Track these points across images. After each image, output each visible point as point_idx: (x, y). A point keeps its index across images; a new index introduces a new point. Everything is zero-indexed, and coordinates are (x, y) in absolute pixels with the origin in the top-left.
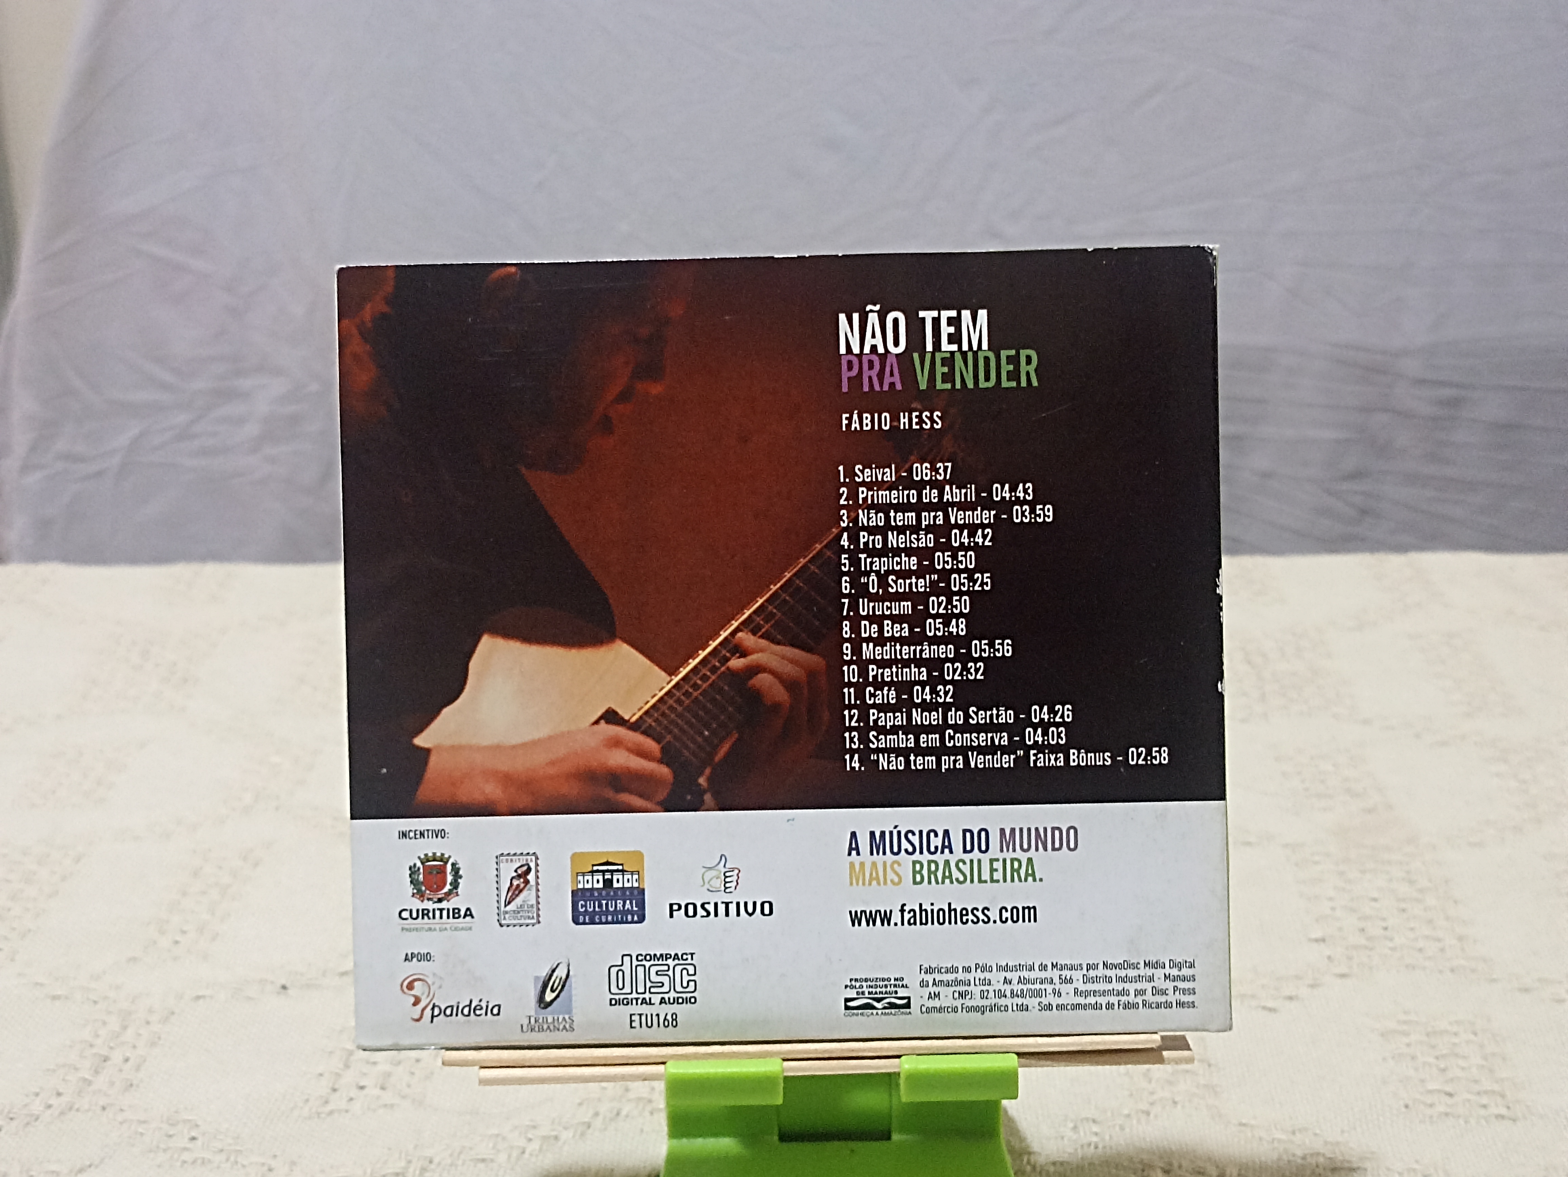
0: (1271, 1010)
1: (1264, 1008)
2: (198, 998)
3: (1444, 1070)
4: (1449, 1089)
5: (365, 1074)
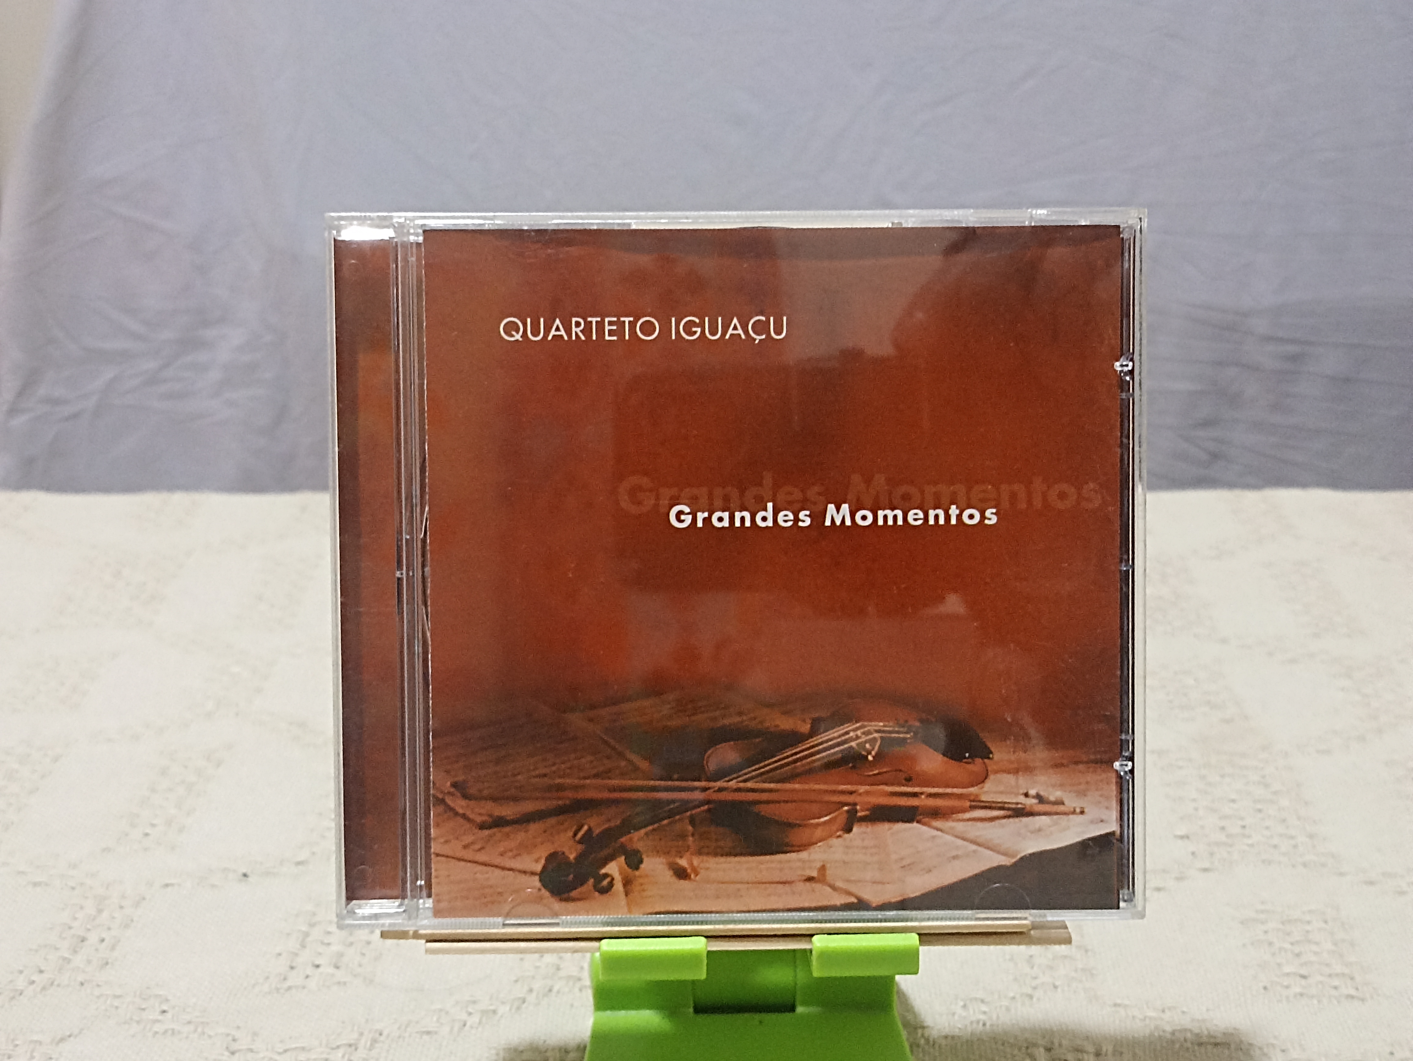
2: (167, 885)
3: (1298, 955)
4: (1303, 972)
5: (320, 954)
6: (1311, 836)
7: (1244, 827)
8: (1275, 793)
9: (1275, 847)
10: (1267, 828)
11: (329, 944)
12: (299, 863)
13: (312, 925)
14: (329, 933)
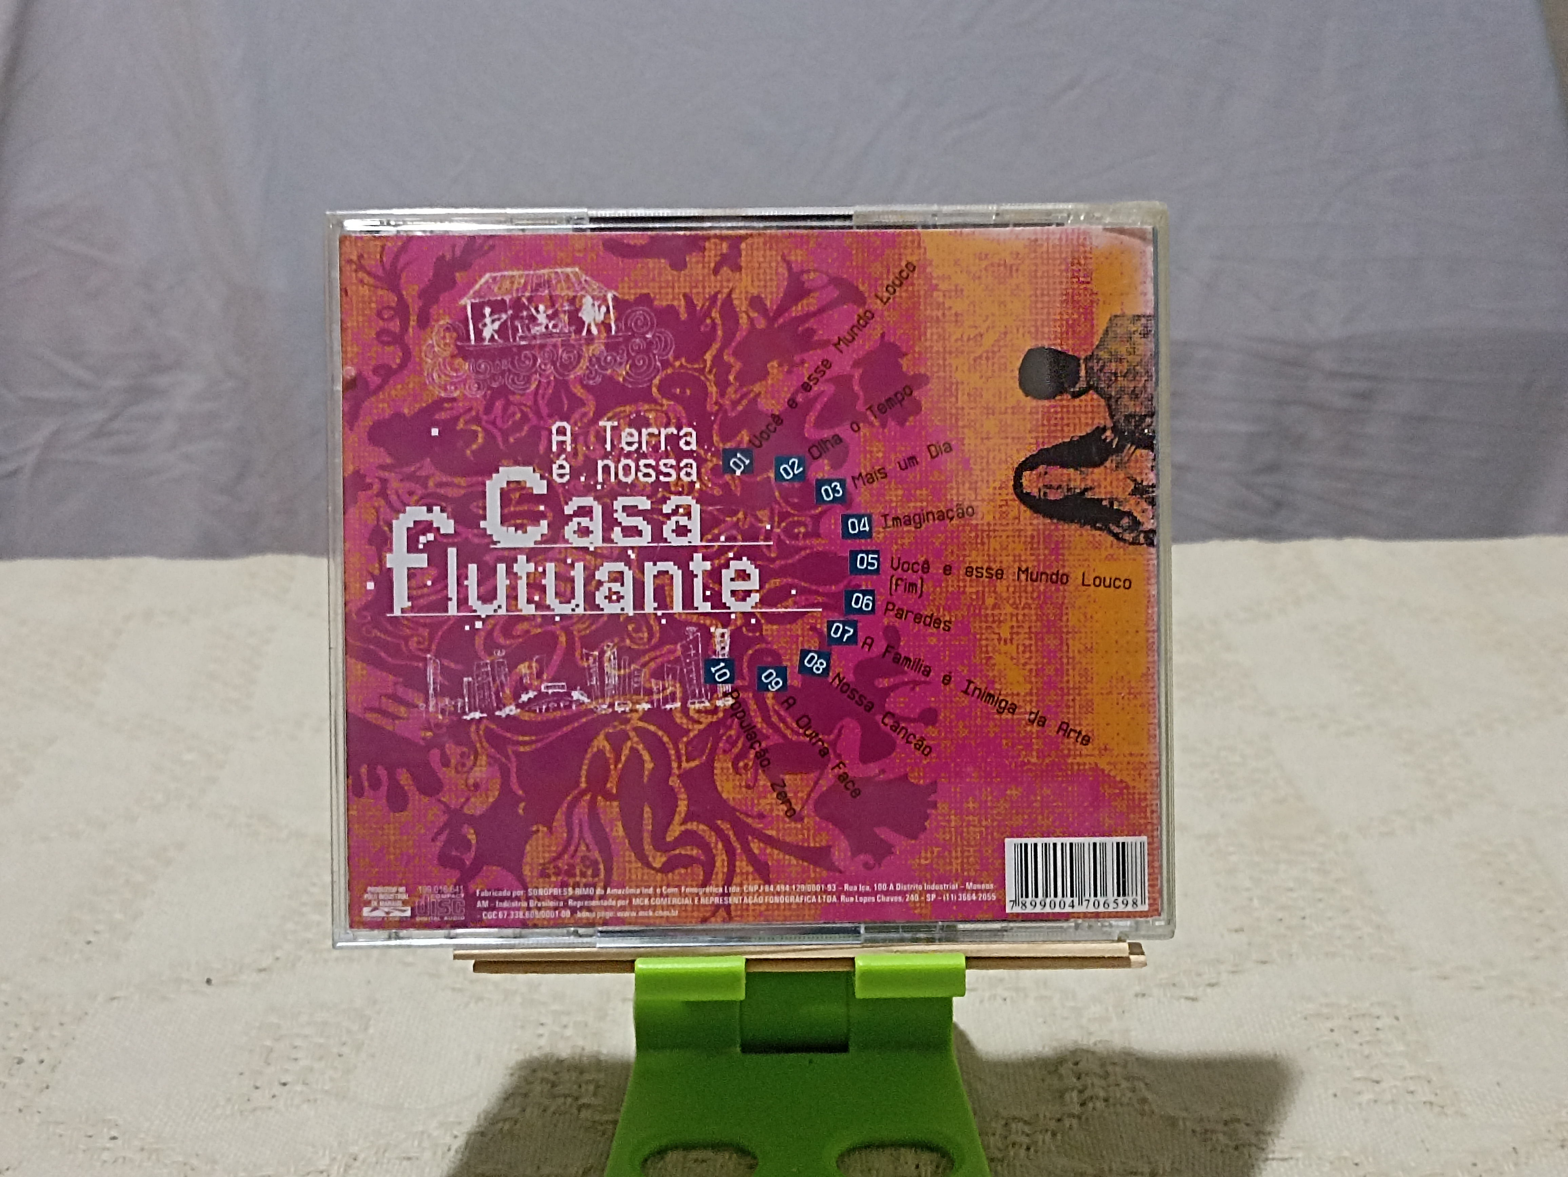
0: (1194, 999)
1: (1187, 998)
2: (113, 999)
3: (1367, 1057)
4: (1375, 1076)
5: (287, 1071)
6: (1378, 927)
7: (1304, 918)
8: (1337, 881)
9: (1339, 938)
10: (1330, 919)
11: (296, 1059)
12: (261, 970)
13: (277, 1040)
14: (295, 1047)
